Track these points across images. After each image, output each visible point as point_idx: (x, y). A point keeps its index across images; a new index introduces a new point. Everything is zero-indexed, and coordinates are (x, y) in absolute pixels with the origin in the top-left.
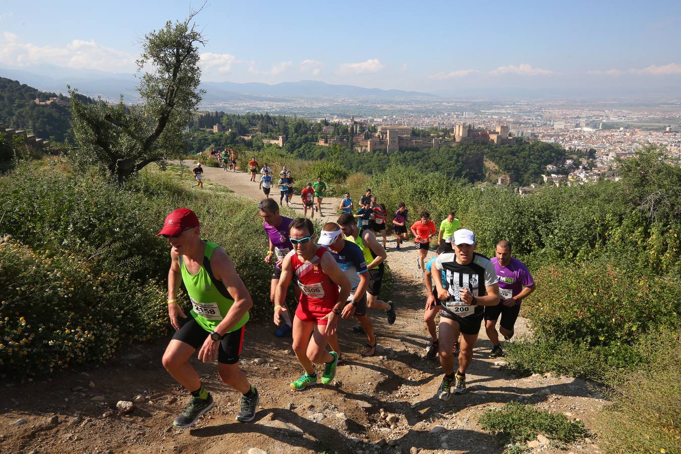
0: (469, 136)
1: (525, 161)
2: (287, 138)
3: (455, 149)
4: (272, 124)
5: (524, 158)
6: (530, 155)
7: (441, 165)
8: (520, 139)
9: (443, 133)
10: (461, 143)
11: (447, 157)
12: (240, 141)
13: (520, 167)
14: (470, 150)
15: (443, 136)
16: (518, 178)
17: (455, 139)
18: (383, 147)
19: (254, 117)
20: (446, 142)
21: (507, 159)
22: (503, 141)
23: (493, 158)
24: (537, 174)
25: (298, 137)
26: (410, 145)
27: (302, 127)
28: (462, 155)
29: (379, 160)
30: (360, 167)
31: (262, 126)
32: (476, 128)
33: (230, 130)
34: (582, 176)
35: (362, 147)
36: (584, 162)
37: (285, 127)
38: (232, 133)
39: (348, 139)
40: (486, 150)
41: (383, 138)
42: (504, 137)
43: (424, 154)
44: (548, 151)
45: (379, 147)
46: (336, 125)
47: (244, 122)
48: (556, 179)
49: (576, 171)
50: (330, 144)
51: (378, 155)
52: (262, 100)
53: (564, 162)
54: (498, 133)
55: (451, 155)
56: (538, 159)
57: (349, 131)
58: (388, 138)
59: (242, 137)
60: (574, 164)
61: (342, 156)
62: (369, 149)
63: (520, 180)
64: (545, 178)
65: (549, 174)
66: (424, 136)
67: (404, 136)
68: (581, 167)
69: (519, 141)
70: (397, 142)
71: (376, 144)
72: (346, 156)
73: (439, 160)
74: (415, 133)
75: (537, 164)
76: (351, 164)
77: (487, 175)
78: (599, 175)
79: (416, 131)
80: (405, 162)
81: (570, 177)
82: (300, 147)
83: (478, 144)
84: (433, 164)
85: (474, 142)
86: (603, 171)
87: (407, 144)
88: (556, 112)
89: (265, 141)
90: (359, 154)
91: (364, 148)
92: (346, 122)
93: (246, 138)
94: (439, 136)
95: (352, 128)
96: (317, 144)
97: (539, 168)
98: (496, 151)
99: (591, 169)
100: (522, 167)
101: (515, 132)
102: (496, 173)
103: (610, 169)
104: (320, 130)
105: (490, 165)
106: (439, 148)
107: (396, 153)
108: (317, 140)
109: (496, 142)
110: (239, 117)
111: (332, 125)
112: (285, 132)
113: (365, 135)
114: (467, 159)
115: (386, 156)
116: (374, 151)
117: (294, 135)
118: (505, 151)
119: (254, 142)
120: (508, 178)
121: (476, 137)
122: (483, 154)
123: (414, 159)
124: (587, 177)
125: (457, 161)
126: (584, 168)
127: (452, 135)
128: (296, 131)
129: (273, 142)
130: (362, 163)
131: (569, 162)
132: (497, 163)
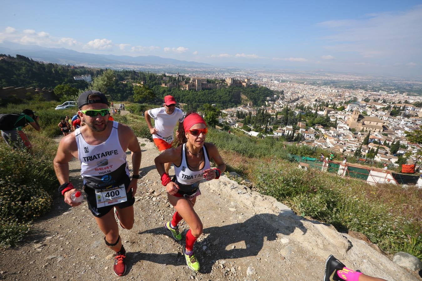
0: (233, 83)
1: (258, 95)
2: (145, 83)
3: (228, 89)
4: (137, 75)
5: (257, 94)
6: (260, 93)
7: (222, 96)
8: (255, 85)
9: (221, 82)
10: (230, 86)
11: (224, 92)
12: (120, 84)
13: (256, 98)
14: (235, 90)
15: (222, 83)
16: (256, 103)
17: (227, 84)
18: (194, 88)
19: (127, 72)
20: (223, 86)
21: (251, 94)
22: (248, 86)
23: (244, 94)
24: (264, 101)
25: (151, 82)
26: (207, 87)
27: (153, 77)
28: (231, 92)
29: (193, 94)
30: (184, 97)
31: (132, 76)
32: (236, 79)
33: (114, 78)
34: (281, 102)
35: (184, 87)
36: (281, 96)
37: (144, 77)
38: (115, 80)
39: (177, 84)
40: (241, 90)
41: (194, 83)
42: (249, 84)
43: (214, 92)
44: (267, 91)
45: (192, 88)
46: (170, 77)
47: (122, 74)
48: (271, 103)
49: (278, 100)
50: (168, 86)
51: (192, 92)
52: (129, 64)
53: (274, 96)
54: (246, 82)
55: (226, 92)
56: (263, 94)
57: (177, 80)
58: (196, 84)
59: (121, 82)
60: (277, 97)
61: (174, 92)
62: (187, 89)
63: (257, 104)
64: (267, 103)
65: (268, 101)
66: (213, 83)
67: (204, 82)
68: (280, 98)
69: (255, 86)
70: (201, 86)
71: (191, 86)
72: (176, 92)
73: (221, 94)
74: (209, 81)
75: (263, 97)
76: (179, 96)
77: (242, 101)
78: (287, 102)
79: (209, 80)
80: (205, 95)
81: (276, 103)
82: (153, 87)
83: (238, 87)
84: (218, 97)
85: (236, 86)
86: (288, 100)
87: (206, 86)
88: (262, 74)
89: (134, 84)
90: (183, 91)
91: (184, 89)
92: (175, 76)
93: (124, 82)
94: (220, 83)
95: (178, 78)
96: (161, 86)
97: (264, 98)
98: (246, 91)
99: (283, 99)
100: (257, 98)
101: (253, 82)
102: (246, 100)
103: (290, 99)
104: (162, 79)
105: (243, 97)
106: (221, 89)
107: (200, 91)
108: (161, 84)
109: (245, 86)
110: (118, 72)
111: (168, 76)
112: (144, 79)
113: (185, 82)
114: (234, 94)
115: (196, 92)
116: (190, 90)
117: (149, 81)
118: (250, 91)
119: (128, 85)
120: (252, 103)
121: (236, 83)
122: (240, 92)
123: (209, 93)
124: (282, 102)
125: (229, 95)
126: (281, 99)
127: (225, 82)
128: (150, 79)
129: (138, 85)
130: (184, 96)
131: (275, 96)
132: (246, 96)
